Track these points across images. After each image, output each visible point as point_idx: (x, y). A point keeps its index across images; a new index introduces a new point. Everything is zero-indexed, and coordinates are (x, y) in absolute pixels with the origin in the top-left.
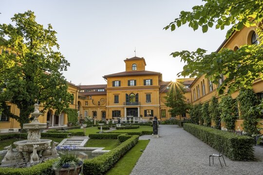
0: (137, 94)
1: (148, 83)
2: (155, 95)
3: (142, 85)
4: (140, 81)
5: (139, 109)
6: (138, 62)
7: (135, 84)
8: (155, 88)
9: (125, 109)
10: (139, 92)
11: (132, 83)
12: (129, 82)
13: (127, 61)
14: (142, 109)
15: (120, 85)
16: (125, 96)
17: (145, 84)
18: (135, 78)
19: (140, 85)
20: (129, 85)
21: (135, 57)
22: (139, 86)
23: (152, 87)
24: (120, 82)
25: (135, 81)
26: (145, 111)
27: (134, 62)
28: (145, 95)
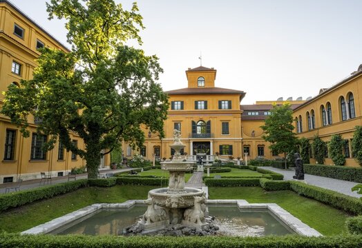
0: (209, 122)
1: (225, 105)
2: (235, 123)
3: (216, 108)
4: (213, 102)
5: (211, 144)
6: (206, 75)
7: (206, 107)
8: (235, 113)
9: (191, 144)
10: (211, 119)
11: (201, 105)
12: (196, 103)
13: (189, 72)
14: (216, 144)
15: (182, 108)
16: (191, 123)
17: (220, 107)
18: (206, 98)
19: (213, 108)
20: (196, 108)
21: (201, 67)
22: (211, 110)
23: (230, 111)
24: (182, 103)
25: (206, 102)
26: (221, 147)
27: (200, 74)
28: (221, 123)
